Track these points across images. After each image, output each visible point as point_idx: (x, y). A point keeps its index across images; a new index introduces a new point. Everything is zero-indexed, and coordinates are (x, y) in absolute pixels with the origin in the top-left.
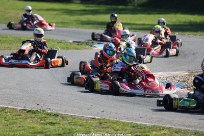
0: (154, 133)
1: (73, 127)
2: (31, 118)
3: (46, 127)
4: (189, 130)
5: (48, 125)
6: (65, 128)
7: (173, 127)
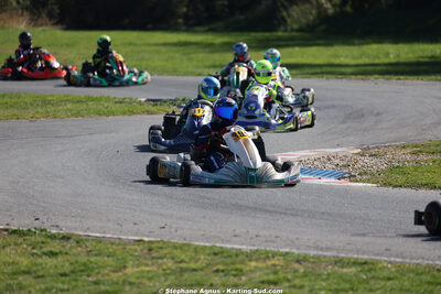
0: (253, 264)
1: (92, 259)
2: (16, 244)
3: (39, 260)
4: (325, 257)
5: (44, 257)
6: (77, 262)
7: (294, 250)
